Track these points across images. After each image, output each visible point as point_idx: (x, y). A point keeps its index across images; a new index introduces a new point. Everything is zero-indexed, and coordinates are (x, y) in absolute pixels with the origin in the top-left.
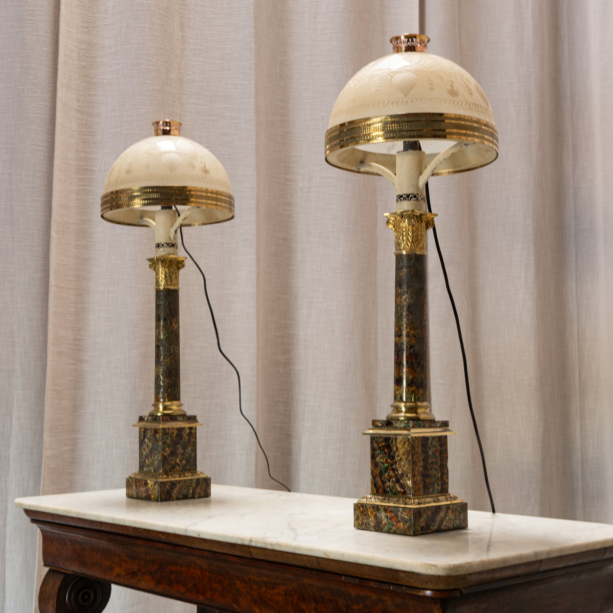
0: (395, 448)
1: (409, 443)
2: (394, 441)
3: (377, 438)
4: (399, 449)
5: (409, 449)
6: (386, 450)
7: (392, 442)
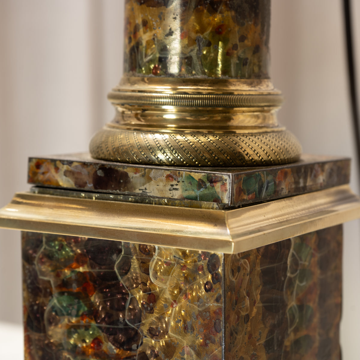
0: (139, 295)
1: (216, 278)
2: (135, 264)
3: (51, 239)
4: (161, 303)
5: (213, 305)
6: (95, 299)
7: (126, 267)
